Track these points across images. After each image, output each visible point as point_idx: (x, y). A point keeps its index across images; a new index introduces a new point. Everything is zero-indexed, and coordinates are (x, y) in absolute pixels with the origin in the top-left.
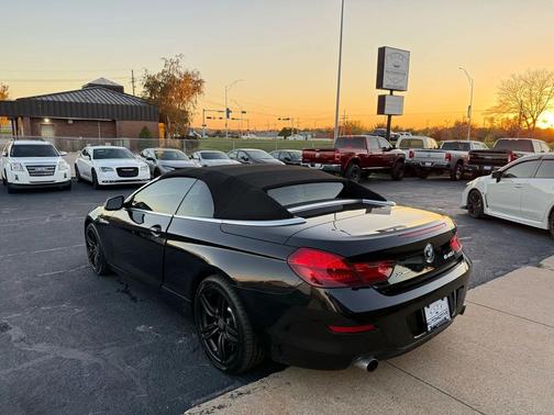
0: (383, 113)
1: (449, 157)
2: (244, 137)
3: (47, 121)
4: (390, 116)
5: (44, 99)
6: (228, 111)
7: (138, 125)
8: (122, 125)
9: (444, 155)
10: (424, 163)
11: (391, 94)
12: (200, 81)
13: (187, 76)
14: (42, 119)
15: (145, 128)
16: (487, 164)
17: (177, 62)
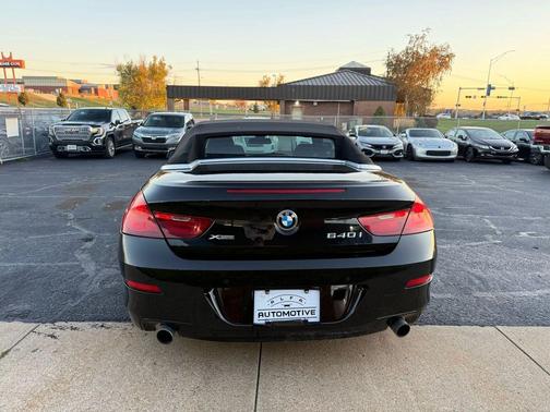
2: (503, 118)
3: (297, 103)
5: (301, 84)
6: (490, 88)
7: (374, 105)
8: (360, 105)
12: (450, 56)
13: (434, 53)
14: (294, 102)
15: (380, 108)
17: (423, 38)
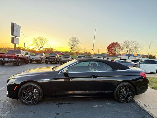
0: (14, 43)
1: (40, 57)
4: (15, 44)
9: (39, 57)
10: (33, 59)
11: (15, 37)
16: (50, 59)
